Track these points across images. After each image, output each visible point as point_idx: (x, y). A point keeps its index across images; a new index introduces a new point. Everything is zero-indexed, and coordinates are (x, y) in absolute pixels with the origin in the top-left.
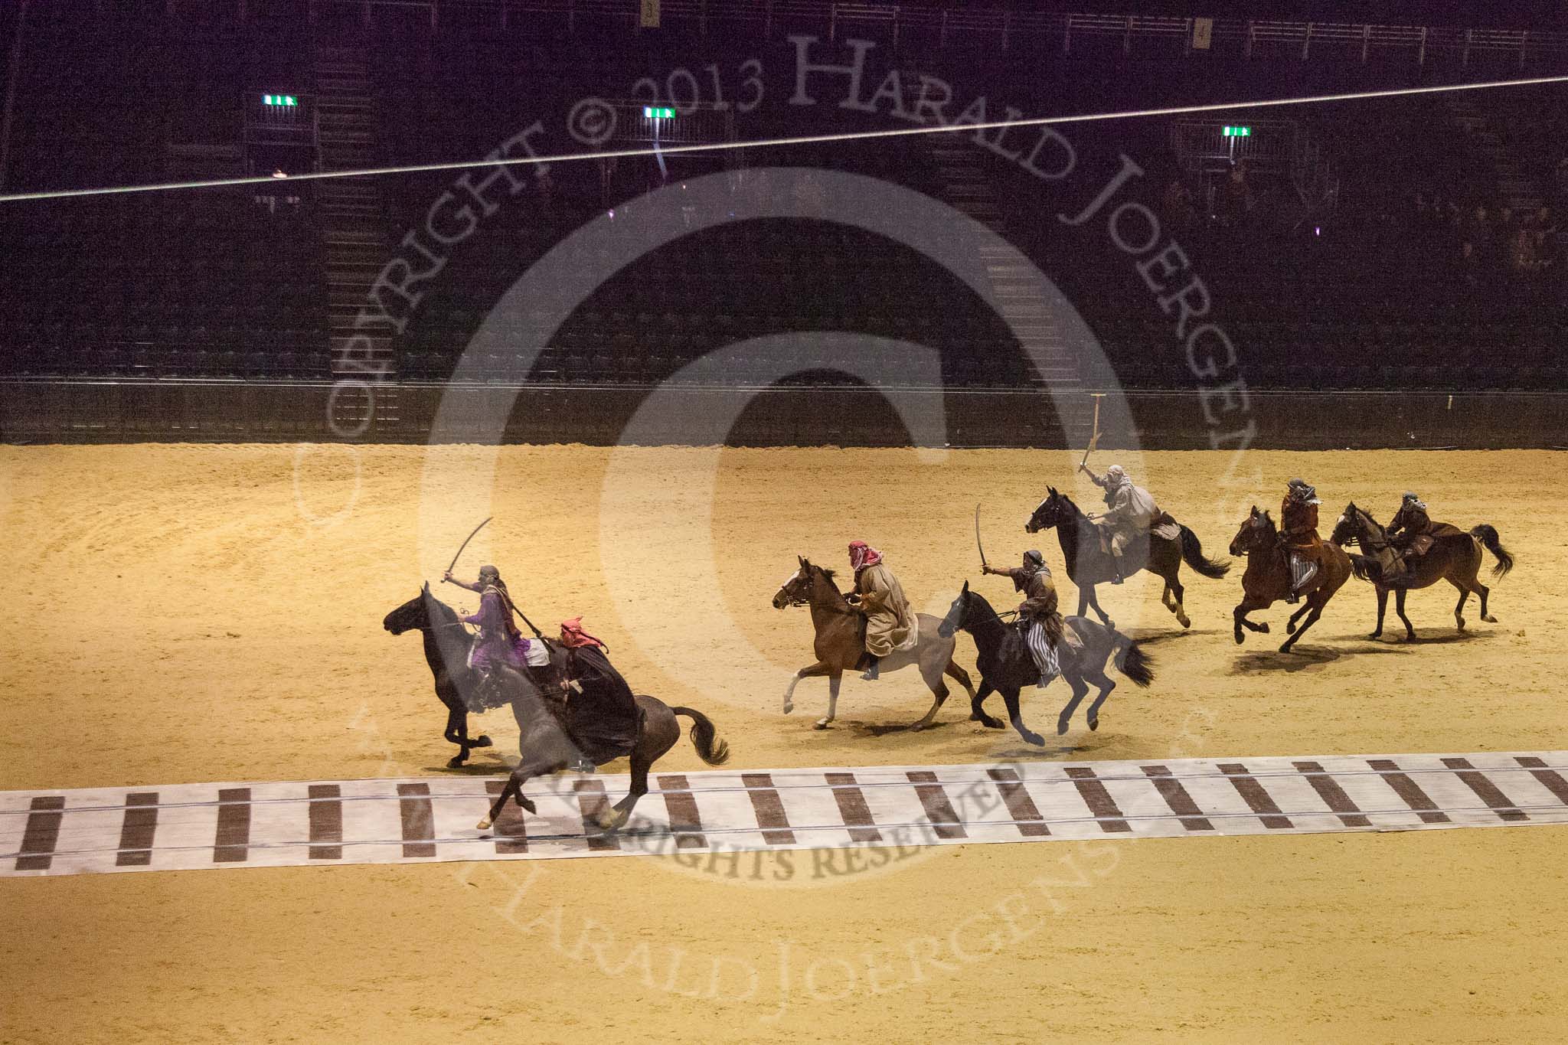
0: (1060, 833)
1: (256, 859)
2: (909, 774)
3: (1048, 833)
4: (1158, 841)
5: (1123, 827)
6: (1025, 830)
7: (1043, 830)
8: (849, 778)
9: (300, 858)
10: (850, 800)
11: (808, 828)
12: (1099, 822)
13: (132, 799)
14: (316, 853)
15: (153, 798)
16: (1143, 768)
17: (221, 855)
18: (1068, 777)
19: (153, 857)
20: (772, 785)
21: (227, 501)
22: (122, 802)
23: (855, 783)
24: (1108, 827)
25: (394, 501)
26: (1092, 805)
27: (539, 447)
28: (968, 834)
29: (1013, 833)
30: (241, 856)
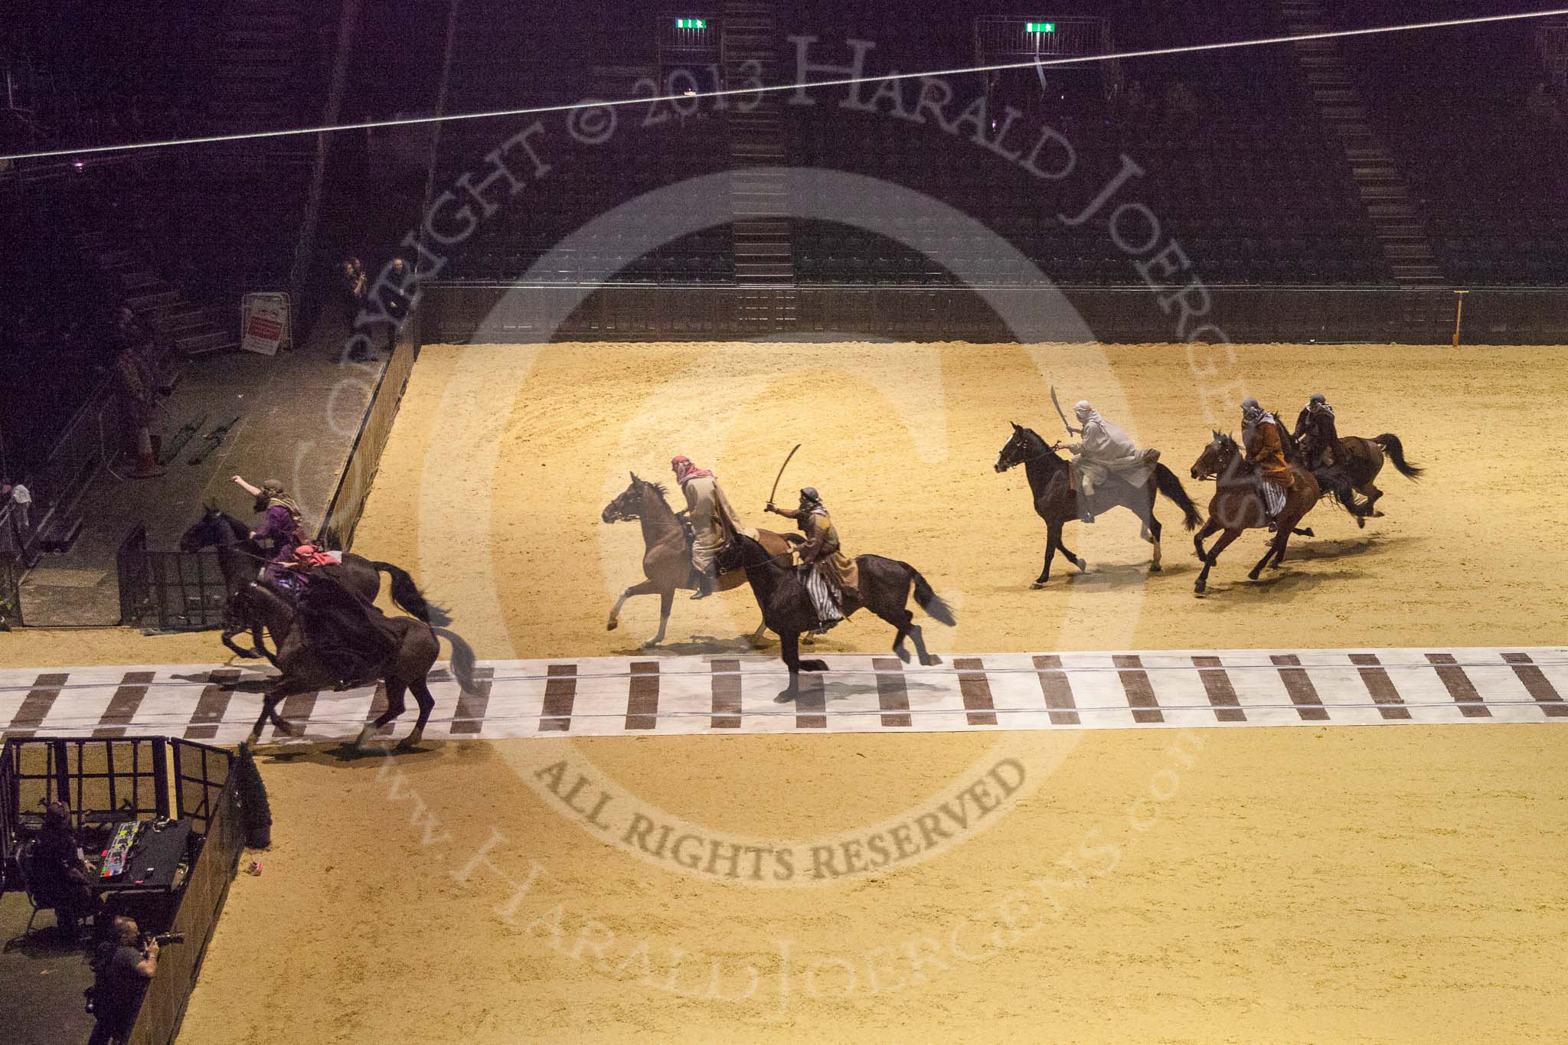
0: (1422, 717)
1: (664, 728)
2: (1273, 658)
3: (1408, 717)
4: (1517, 726)
5: (1483, 712)
6: (1386, 714)
7: (1404, 714)
8: (1215, 660)
9: (702, 727)
10: (1215, 681)
11: (1176, 708)
12: (1460, 707)
13: (552, 670)
14: (718, 723)
15: (572, 669)
16: (1503, 655)
17: (632, 723)
18: (1428, 662)
19: (572, 725)
20: (1141, 666)
21: (640, 396)
22: (545, 672)
23: (1221, 666)
24: (1468, 712)
25: (791, 396)
26: (1453, 691)
27: (925, 344)
28: (1330, 716)
29: (1374, 716)
30: (651, 724)
